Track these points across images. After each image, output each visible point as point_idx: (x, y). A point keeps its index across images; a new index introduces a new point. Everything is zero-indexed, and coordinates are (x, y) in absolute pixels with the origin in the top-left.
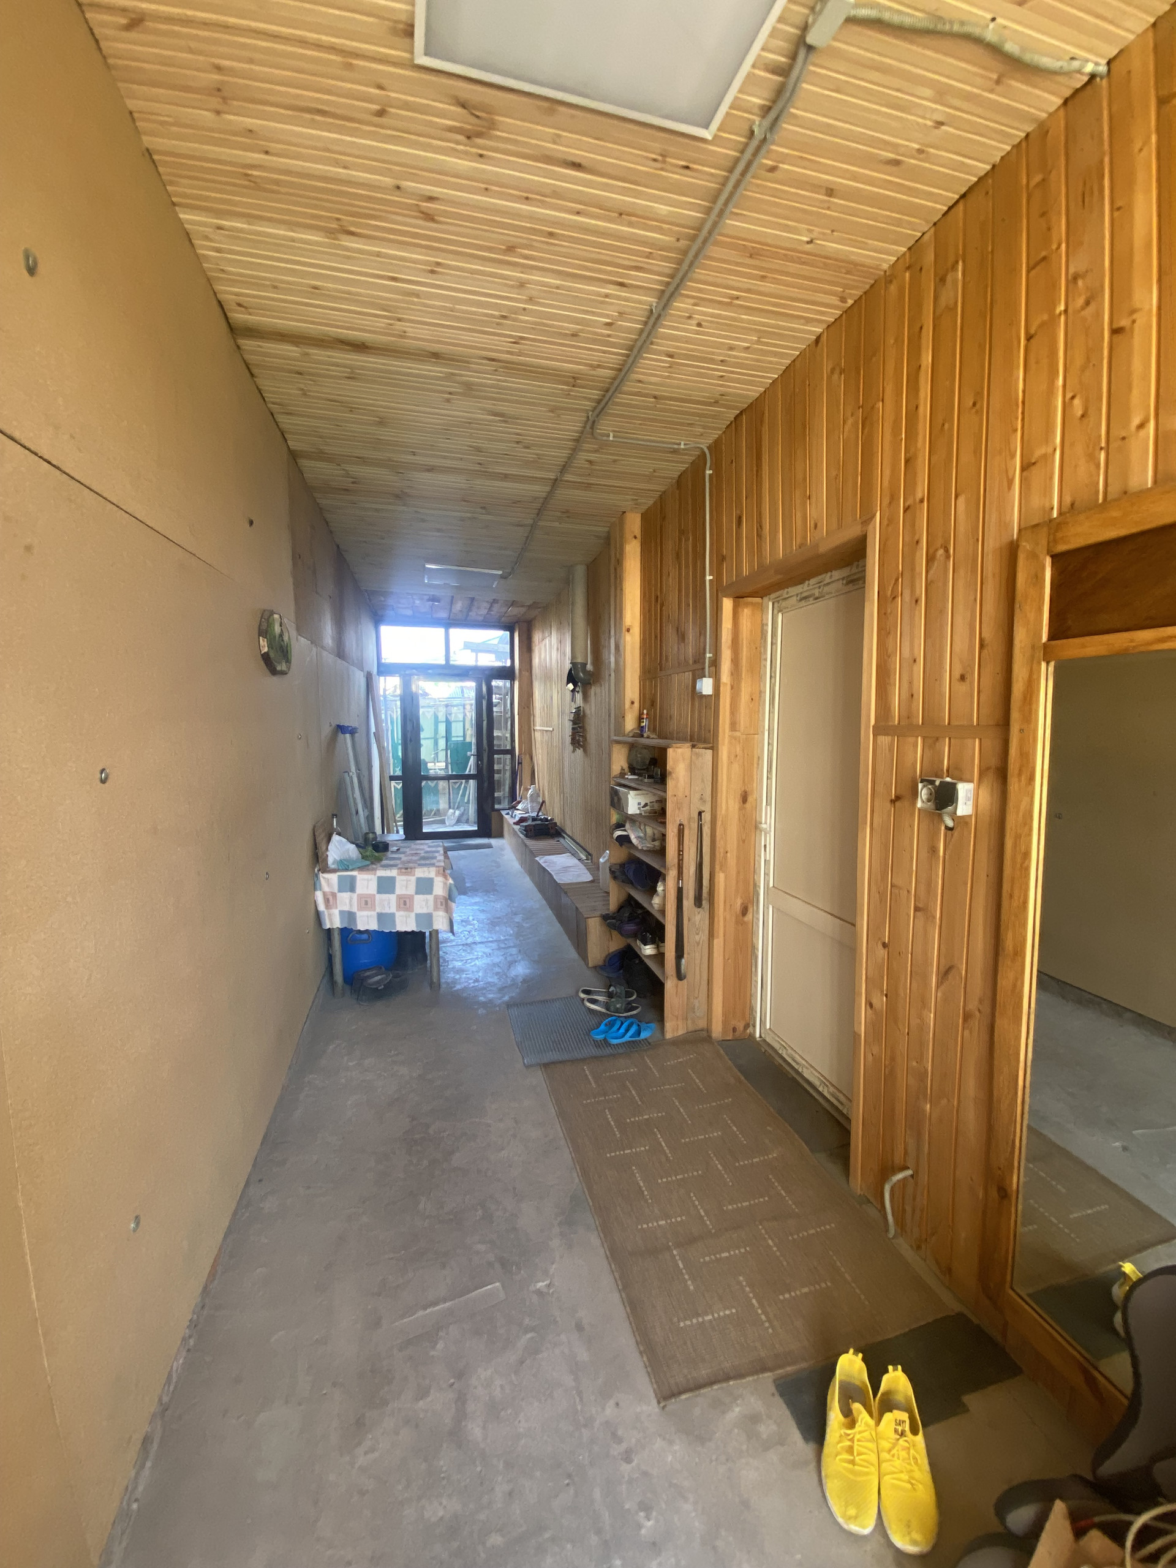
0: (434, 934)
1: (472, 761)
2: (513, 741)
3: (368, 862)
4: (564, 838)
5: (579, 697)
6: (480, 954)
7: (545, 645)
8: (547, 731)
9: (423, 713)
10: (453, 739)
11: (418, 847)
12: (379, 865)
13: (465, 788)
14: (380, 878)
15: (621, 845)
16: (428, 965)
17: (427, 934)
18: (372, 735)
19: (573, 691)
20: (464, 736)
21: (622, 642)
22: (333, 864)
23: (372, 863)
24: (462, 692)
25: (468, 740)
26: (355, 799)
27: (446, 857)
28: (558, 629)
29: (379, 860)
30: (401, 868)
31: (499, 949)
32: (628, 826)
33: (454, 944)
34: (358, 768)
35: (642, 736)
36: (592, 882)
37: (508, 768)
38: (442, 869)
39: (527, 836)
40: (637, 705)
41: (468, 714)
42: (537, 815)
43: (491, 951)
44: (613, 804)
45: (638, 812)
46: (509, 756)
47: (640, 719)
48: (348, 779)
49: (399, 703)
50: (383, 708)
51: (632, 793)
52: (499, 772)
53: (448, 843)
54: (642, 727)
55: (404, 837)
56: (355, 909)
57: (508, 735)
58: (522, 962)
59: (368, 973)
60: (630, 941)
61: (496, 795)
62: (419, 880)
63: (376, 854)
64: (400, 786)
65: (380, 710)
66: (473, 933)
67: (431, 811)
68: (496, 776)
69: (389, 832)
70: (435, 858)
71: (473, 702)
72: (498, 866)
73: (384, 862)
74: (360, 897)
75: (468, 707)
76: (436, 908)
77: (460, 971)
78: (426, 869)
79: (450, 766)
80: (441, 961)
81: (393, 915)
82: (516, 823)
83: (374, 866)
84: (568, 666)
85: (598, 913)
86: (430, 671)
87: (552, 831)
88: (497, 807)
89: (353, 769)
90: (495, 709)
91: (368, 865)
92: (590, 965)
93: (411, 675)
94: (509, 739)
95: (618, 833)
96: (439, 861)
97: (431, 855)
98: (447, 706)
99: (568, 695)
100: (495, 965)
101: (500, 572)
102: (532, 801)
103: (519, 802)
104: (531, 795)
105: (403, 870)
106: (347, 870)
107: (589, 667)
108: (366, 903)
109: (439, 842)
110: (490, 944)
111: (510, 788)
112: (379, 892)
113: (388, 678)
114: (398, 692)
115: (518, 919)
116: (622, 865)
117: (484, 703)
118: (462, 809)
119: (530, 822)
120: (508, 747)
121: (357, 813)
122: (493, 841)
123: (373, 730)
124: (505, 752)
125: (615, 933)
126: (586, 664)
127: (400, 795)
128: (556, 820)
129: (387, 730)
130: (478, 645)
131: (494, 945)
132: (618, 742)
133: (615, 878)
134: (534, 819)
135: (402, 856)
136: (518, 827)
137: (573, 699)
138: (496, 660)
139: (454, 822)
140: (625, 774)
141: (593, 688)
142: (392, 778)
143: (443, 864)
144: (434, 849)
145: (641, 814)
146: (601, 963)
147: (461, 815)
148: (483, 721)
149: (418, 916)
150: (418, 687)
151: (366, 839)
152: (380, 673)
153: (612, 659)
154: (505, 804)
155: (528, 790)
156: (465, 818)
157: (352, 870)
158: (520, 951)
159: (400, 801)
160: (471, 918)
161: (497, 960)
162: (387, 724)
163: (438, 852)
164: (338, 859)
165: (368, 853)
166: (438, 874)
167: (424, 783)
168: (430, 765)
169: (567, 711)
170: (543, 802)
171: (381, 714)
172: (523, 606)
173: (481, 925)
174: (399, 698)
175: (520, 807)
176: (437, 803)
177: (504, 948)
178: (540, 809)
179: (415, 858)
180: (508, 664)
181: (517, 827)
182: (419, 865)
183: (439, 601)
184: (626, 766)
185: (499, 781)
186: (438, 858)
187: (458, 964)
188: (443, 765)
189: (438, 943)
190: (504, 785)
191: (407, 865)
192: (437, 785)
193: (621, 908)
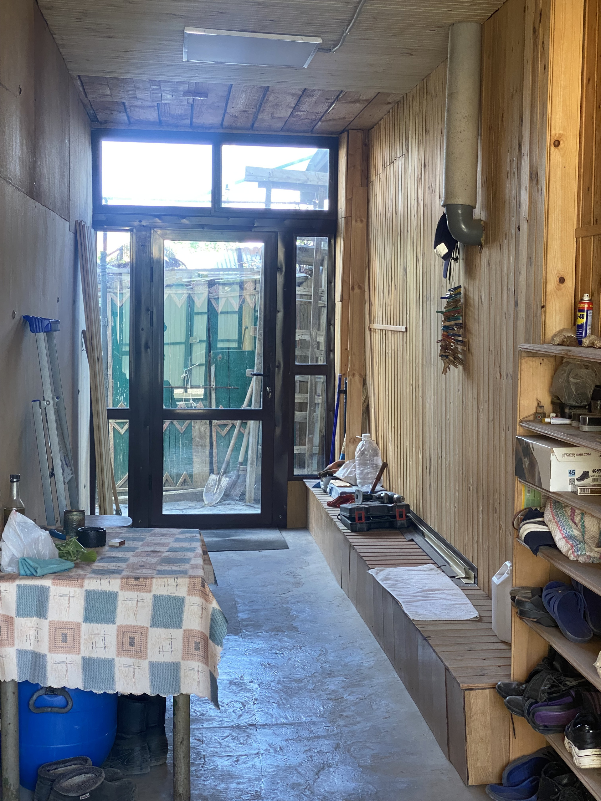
0: (181, 703)
1: (254, 386)
2: (330, 349)
3: (70, 564)
4: (423, 535)
5: (458, 267)
6: (263, 747)
7: (396, 173)
8: (395, 332)
9: (169, 295)
10: (220, 345)
11: (158, 540)
12: (89, 569)
13: (240, 436)
14: (89, 595)
15: (535, 551)
16: (169, 761)
17: (169, 703)
18: (81, 335)
19: (446, 257)
20: (240, 340)
21: (545, 163)
22: (9, 564)
23: (77, 566)
24: (240, 259)
25: (247, 346)
26: (49, 450)
27: (207, 561)
28: (423, 143)
29: (89, 561)
30: (128, 577)
31: (299, 739)
32: (548, 515)
33: (215, 724)
34: (57, 395)
35: (580, 343)
36: (478, 620)
37: (319, 400)
38: (199, 581)
39: (353, 529)
40: (570, 283)
41: (248, 299)
42: (373, 490)
43: (284, 743)
44: (519, 472)
45: (570, 488)
46: (322, 378)
47: (576, 311)
48: (39, 413)
49: (127, 279)
50: (100, 287)
51: (558, 452)
52: (303, 407)
53: (210, 537)
54: (581, 326)
55: (130, 521)
56: (43, 649)
57: (322, 339)
58: (342, 768)
59: (61, 770)
60: (552, 739)
61: (297, 449)
62: (157, 599)
63: (85, 550)
64: (124, 430)
65: (96, 292)
66: (251, 705)
67: (179, 476)
68: (298, 415)
69: (103, 512)
70: (185, 561)
71: (259, 277)
72: (298, 584)
73: (98, 565)
74: (55, 626)
75: (249, 287)
76: (187, 655)
77: (228, 776)
78: (171, 581)
79: (213, 395)
80: (193, 756)
81: (110, 663)
82: (333, 504)
83: (81, 572)
84: (438, 211)
85: (488, 682)
86: (185, 221)
87: (400, 522)
88: (297, 472)
89: (49, 394)
90: (299, 291)
91: (69, 570)
92: (471, 782)
93: (149, 228)
94: (323, 347)
95: (529, 528)
96: (195, 567)
97: (179, 555)
98: (211, 284)
99: (438, 265)
100: (289, 769)
101: (319, 41)
102: (363, 464)
103: (339, 465)
104: (362, 453)
105: (131, 581)
106: (32, 576)
107: (479, 213)
108: (64, 639)
109: (195, 533)
110: (283, 730)
111: (322, 437)
112: (87, 619)
113: (109, 234)
114: (126, 259)
115: (333, 685)
116: (538, 591)
117: (280, 279)
118: (233, 474)
119: (358, 503)
120: (321, 362)
121: (52, 474)
122: (289, 537)
123: (82, 325)
124: (315, 370)
125: (521, 723)
126: (472, 208)
127: (125, 445)
128: (408, 501)
129: (106, 327)
130: (272, 172)
131: (289, 732)
132: (533, 354)
133: (522, 614)
134: (367, 497)
135: (128, 555)
136: (338, 510)
137: (447, 273)
138: (303, 202)
139: (218, 497)
140: (545, 416)
141: (486, 252)
142: (113, 414)
143: (200, 573)
144: (185, 545)
145: (575, 493)
146: (493, 780)
147: (233, 485)
148: (276, 312)
149: (154, 666)
150: (162, 249)
151: (66, 523)
152: (98, 225)
153: (524, 197)
154: (312, 468)
155: (355, 441)
156: (237, 492)
157: (42, 577)
158: (337, 747)
159: (124, 456)
160: (247, 679)
161: (294, 760)
162: (105, 316)
163: (192, 550)
164: (18, 555)
165: (70, 548)
166: (192, 590)
167: (167, 424)
168: (178, 393)
169: (435, 294)
170: (385, 465)
171: (97, 297)
172: (358, 101)
173: (265, 693)
174: (128, 269)
175: (340, 473)
176: (190, 462)
177: (308, 739)
178: (378, 479)
179: (153, 560)
180: (326, 207)
181: (334, 512)
182: (160, 572)
183: (205, 95)
184: (546, 401)
185: (302, 425)
186: (193, 562)
187: (223, 763)
188: (200, 392)
189: (188, 721)
190: (312, 432)
191: (139, 573)
192: (189, 429)
193: (532, 675)
